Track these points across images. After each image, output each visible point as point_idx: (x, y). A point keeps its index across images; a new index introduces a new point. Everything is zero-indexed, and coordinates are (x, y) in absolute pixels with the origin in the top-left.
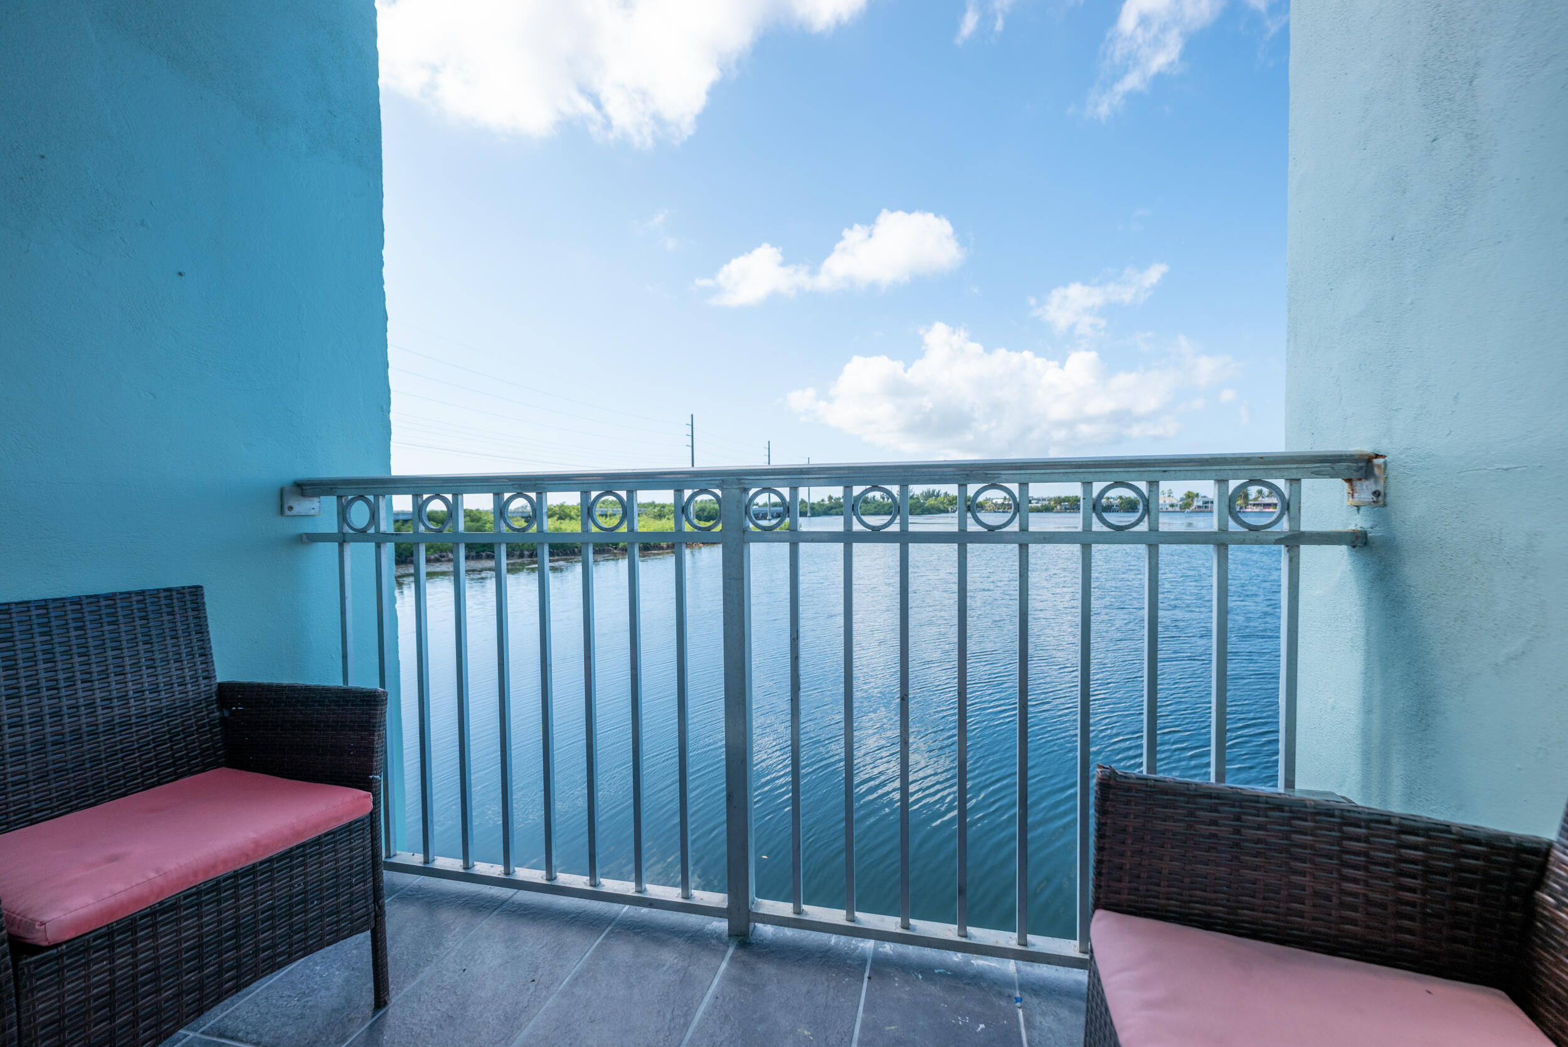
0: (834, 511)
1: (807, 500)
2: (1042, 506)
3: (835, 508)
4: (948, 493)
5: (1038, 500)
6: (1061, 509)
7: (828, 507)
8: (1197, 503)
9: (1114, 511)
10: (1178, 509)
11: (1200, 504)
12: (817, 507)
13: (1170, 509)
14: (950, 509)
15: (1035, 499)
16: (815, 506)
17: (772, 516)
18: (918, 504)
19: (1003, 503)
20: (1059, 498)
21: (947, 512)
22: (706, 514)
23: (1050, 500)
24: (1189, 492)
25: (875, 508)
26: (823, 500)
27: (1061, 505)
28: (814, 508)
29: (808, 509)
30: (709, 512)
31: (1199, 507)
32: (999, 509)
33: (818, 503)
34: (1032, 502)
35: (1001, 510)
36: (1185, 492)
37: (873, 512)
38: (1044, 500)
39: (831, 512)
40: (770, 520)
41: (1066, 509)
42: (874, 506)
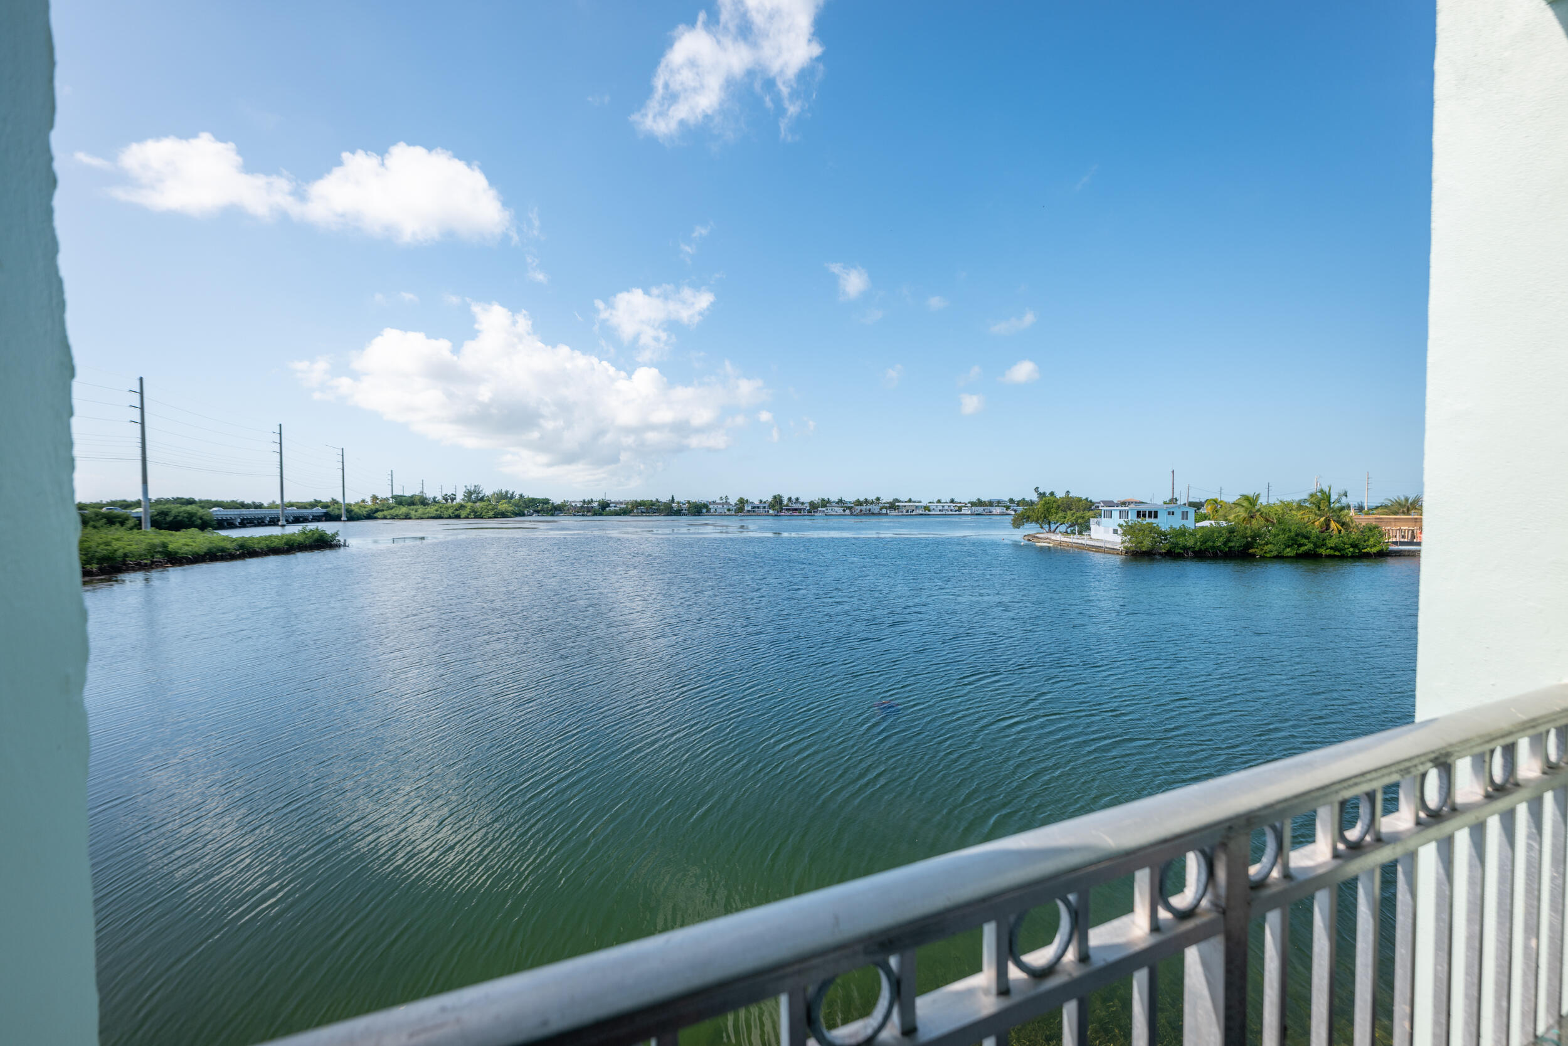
0: (379, 514)
1: (340, 500)
2: (621, 510)
3: (383, 510)
4: (524, 495)
5: (616, 503)
6: (638, 512)
7: (371, 510)
8: (748, 508)
9: (684, 515)
10: (733, 513)
11: (749, 508)
12: (356, 509)
13: (728, 513)
14: (526, 512)
15: (613, 503)
16: (353, 508)
17: (287, 521)
18: (490, 507)
19: (582, 507)
20: (638, 502)
21: (524, 515)
22: (169, 519)
23: (627, 503)
24: (741, 498)
25: (437, 511)
26: (363, 501)
27: (638, 509)
28: (352, 511)
29: (343, 511)
30: (175, 517)
31: (749, 511)
32: (578, 512)
33: (357, 503)
35: (581, 514)
36: (738, 498)
37: (433, 515)
38: (621, 503)
39: (376, 515)
40: (283, 526)
41: (642, 512)
42: (435, 508)
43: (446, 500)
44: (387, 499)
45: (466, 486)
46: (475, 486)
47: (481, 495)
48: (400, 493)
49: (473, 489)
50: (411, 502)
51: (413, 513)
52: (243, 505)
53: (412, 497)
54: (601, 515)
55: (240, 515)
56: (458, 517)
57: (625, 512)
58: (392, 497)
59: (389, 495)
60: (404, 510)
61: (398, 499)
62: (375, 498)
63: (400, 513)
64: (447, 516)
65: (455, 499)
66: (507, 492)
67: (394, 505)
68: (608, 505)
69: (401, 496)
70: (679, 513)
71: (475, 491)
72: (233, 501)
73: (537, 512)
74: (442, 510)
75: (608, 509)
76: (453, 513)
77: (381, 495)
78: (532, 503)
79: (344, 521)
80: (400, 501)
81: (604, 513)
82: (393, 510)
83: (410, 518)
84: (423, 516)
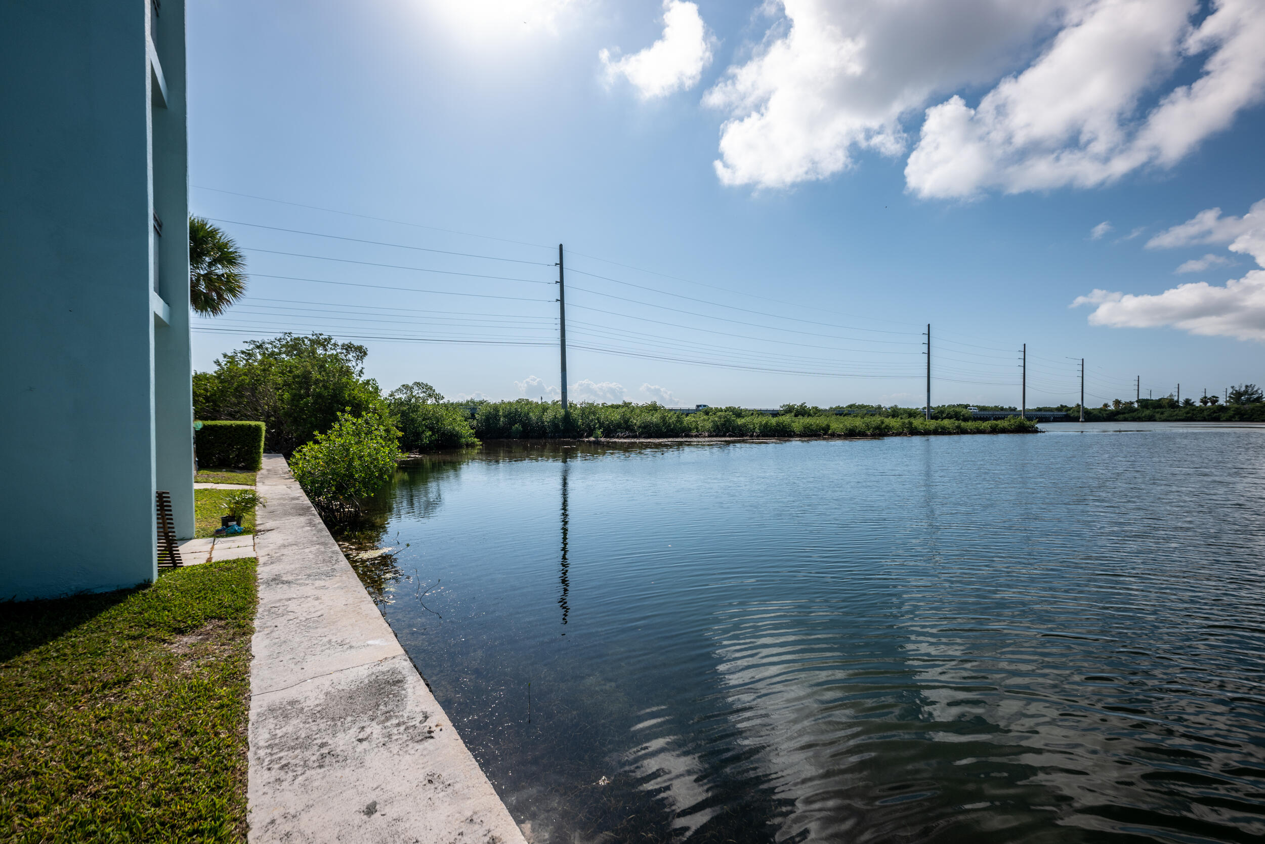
0: (1120, 417)
7: (1112, 412)
16: (1092, 411)
25: (1188, 413)
26: (1105, 405)
28: (1090, 413)
29: (1081, 413)
33: (1096, 407)
39: (1116, 417)
43: (1205, 402)
44: (1131, 403)
45: (1235, 388)
46: (1247, 386)
47: (1255, 397)
48: (1146, 397)
49: (1243, 389)
50: (1158, 405)
51: (1158, 416)
53: (1160, 400)
56: (1215, 419)
58: (1137, 401)
59: (1134, 399)
60: (1148, 412)
61: (1144, 403)
62: (1117, 402)
63: (1143, 415)
64: (1200, 419)
65: (1217, 401)
67: (1138, 408)
69: (1147, 400)
71: (1246, 392)
72: (996, 407)
74: (1195, 412)
76: (1209, 415)
77: (1124, 400)
79: (1082, 422)
80: (1145, 404)
82: (1136, 413)
83: (1154, 420)
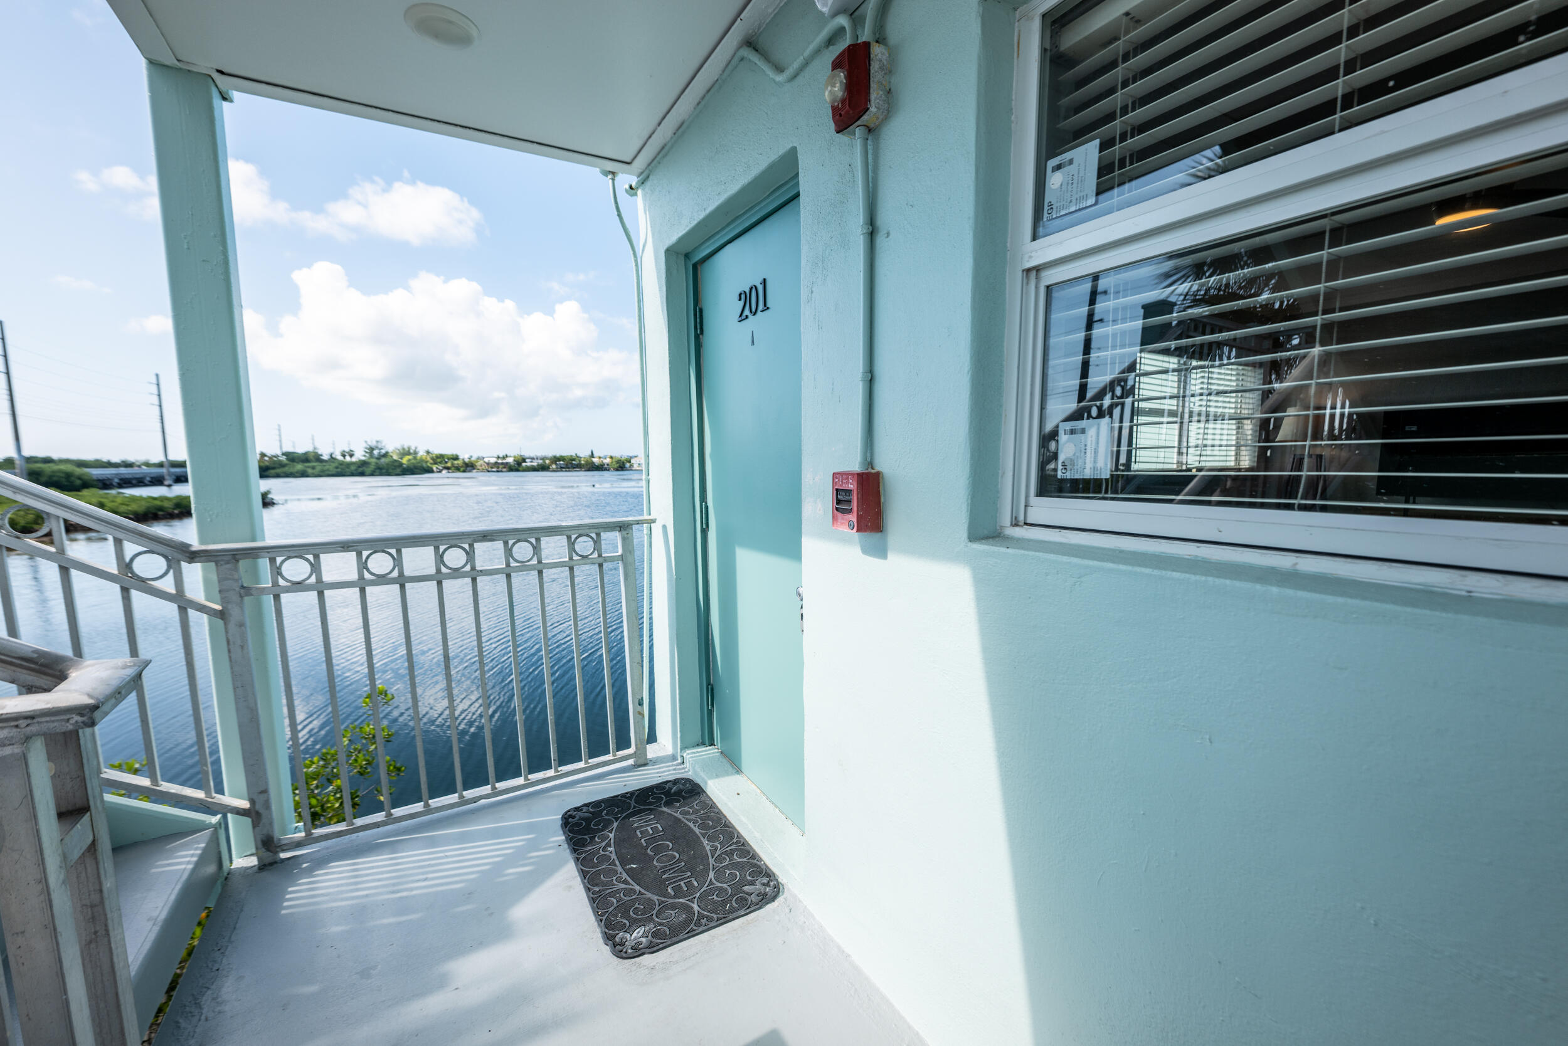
0: (272, 472)
2: (538, 465)
4: (429, 450)
5: (533, 459)
6: (557, 468)
14: (435, 469)
15: (528, 458)
18: (395, 463)
19: (496, 463)
20: (555, 457)
21: (433, 472)
22: (43, 479)
23: (543, 459)
25: (337, 468)
27: (556, 464)
32: (492, 468)
34: (527, 460)
35: (495, 470)
37: (334, 473)
38: (538, 459)
40: (169, 486)
41: (561, 468)
42: (334, 465)
43: (344, 456)
44: (277, 456)
45: (366, 442)
46: (376, 442)
47: (383, 451)
48: (291, 450)
49: (373, 444)
50: (305, 458)
51: (310, 471)
52: (109, 464)
54: (517, 470)
55: (117, 474)
56: (362, 474)
57: (543, 468)
58: (283, 454)
59: (279, 452)
60: (299, 467)
61: (290, 456)
63: (298, 470)
64: (349, 473)
65: (355, 455)
66: (409, 448)
67: (287, 462)
68: (524, 460)
69: (293, 453)
70: (600, 468)
71: (376, 447)
73: (448, 468)
74: (342, 466)
75: (524, 464)
76: (356, 470)
78: (440, 459)
81: (520, 469)
83: (308, 476)
84: (321, 474)
